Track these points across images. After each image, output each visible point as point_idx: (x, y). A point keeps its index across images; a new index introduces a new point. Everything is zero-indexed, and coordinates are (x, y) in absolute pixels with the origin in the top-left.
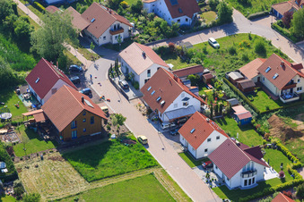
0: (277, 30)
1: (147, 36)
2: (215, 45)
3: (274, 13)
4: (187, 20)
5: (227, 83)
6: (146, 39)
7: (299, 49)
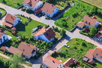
0: (83, 34)
1: (43, 50)
2: (68, 47)
3: (77, 27)
4: (52, 39)
5: (84, 63)
6: (43, 51)
7: (95, 40)
